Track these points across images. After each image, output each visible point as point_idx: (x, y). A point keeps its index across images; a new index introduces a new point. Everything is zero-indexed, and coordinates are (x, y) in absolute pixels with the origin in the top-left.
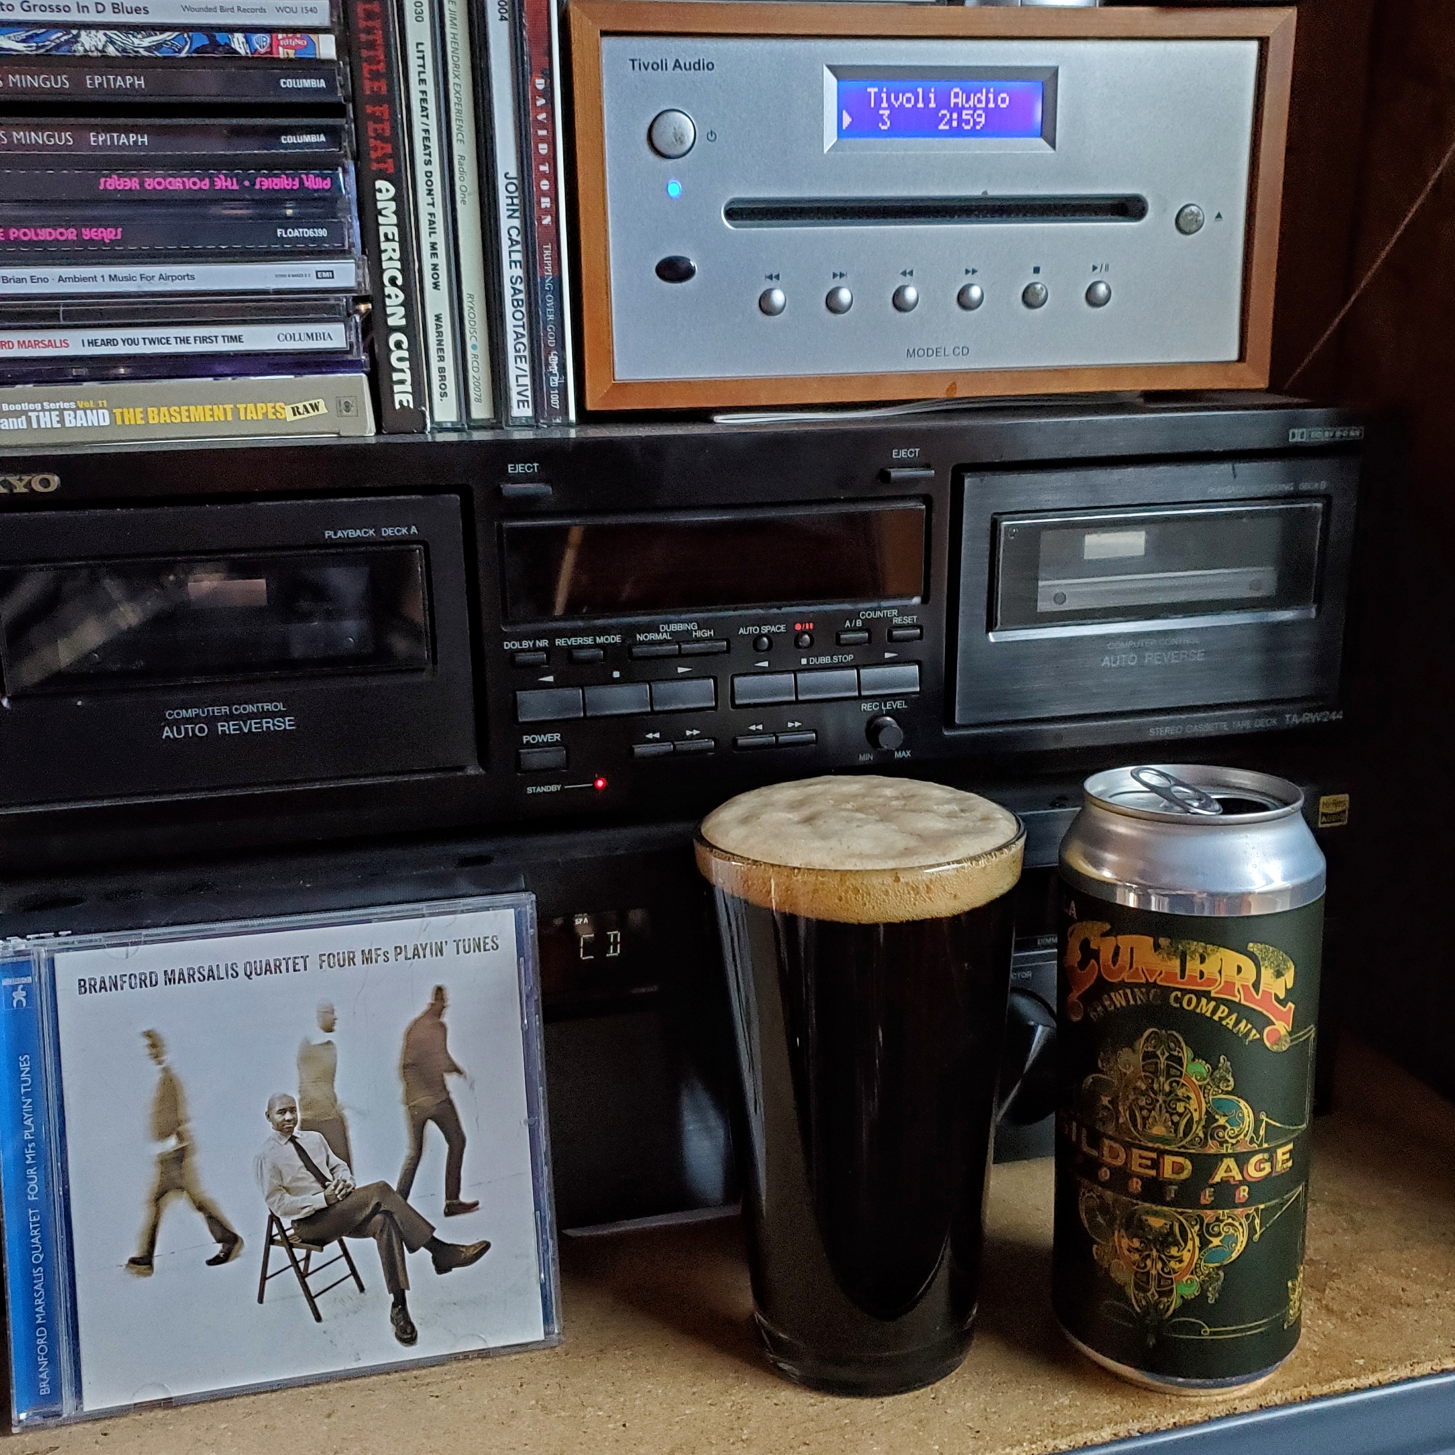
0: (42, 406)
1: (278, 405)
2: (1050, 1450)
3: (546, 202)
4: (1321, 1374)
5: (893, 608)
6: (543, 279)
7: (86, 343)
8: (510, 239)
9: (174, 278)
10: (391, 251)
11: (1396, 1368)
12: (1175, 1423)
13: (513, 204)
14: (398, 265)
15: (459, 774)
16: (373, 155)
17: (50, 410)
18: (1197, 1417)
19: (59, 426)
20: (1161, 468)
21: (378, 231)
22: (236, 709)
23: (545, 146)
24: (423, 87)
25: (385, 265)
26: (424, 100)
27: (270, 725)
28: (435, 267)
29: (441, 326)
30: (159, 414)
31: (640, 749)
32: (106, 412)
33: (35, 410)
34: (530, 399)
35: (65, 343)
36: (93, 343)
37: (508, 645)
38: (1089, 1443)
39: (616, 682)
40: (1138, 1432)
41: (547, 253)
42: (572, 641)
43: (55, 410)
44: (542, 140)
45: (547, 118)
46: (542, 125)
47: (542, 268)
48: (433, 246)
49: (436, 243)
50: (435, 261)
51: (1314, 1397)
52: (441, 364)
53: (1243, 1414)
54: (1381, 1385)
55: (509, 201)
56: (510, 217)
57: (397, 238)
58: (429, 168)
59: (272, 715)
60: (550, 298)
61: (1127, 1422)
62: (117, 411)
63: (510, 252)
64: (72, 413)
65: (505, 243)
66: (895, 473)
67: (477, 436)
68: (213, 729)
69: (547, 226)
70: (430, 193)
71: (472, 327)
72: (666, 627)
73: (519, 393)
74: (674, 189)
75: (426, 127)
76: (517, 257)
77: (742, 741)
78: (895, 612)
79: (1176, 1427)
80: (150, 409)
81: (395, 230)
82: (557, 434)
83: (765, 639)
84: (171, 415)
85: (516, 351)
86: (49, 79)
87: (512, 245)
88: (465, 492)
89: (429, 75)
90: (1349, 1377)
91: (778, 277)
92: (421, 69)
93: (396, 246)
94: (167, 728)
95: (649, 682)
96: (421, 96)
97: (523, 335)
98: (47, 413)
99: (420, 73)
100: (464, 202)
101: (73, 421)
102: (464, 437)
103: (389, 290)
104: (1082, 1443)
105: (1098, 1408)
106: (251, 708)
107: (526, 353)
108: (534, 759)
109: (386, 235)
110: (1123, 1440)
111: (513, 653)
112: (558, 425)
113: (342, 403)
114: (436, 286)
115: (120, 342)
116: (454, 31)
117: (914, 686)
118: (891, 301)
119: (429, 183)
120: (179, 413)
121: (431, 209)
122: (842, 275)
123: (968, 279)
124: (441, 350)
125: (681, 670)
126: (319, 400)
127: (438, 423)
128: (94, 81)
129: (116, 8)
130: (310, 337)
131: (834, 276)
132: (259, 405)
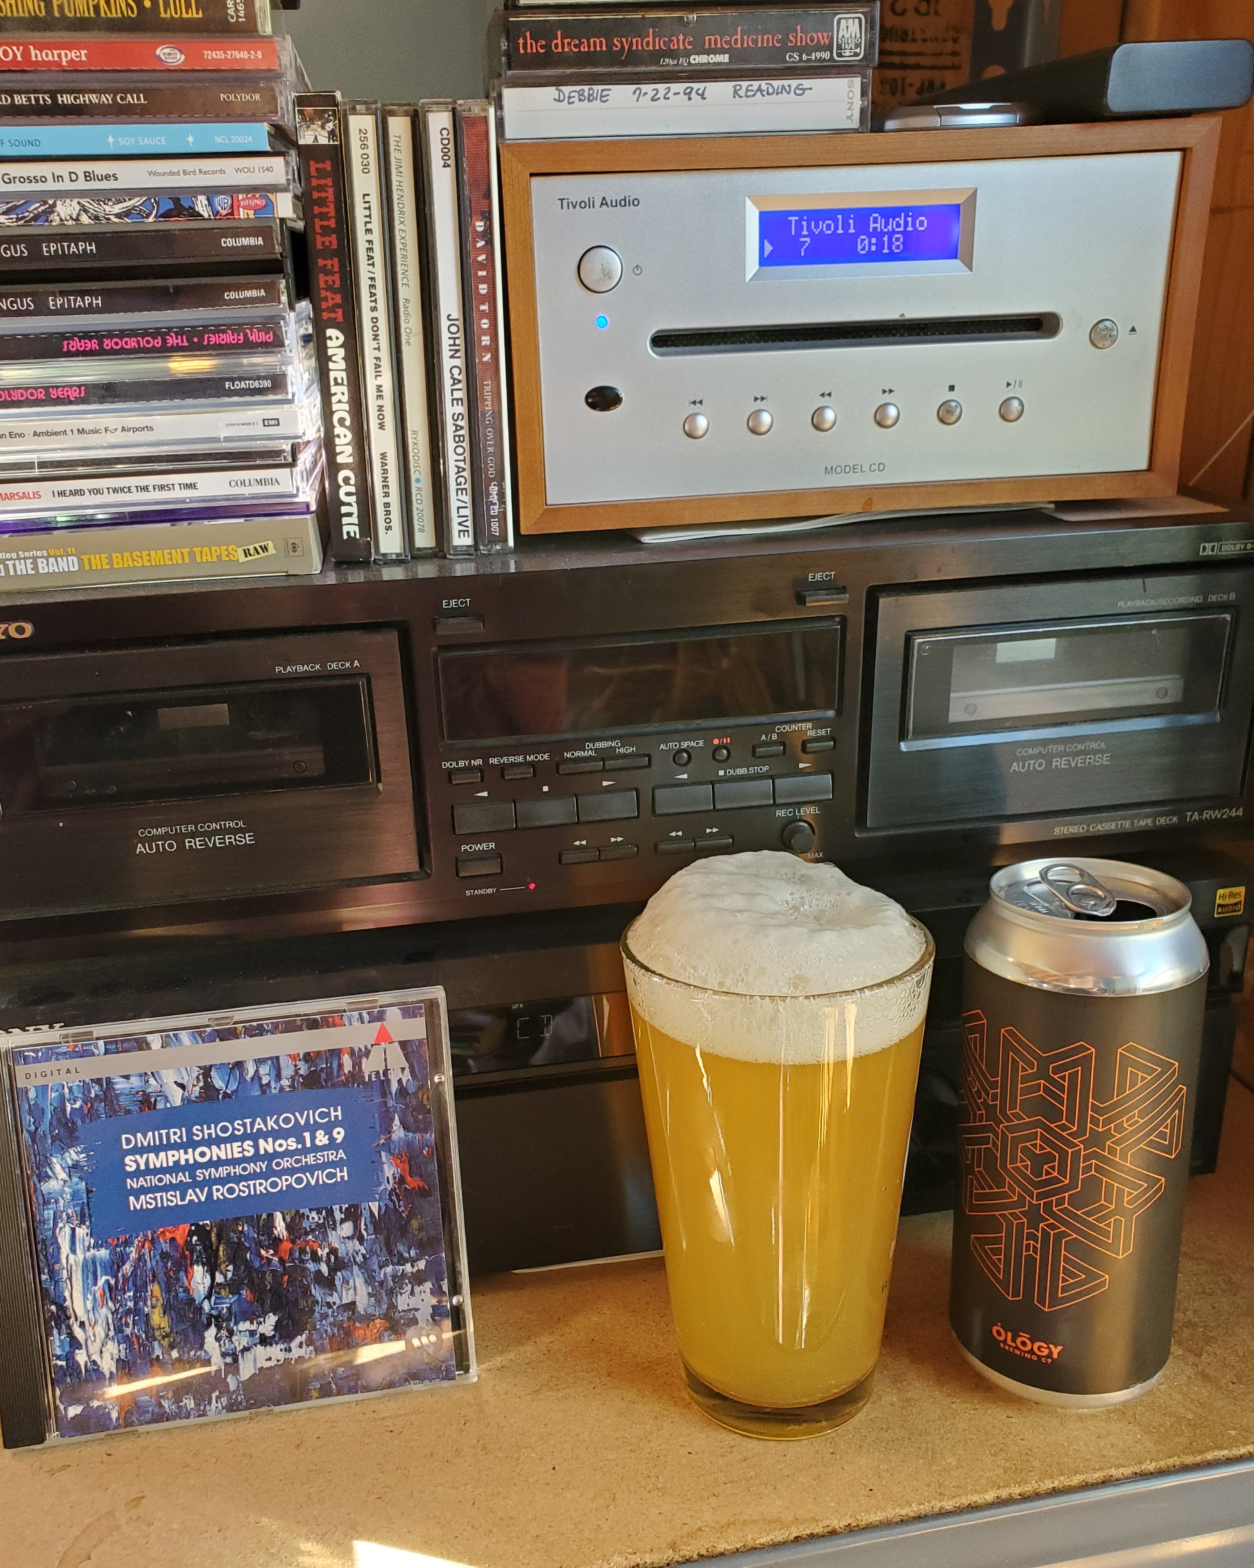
0: (18, 555)
1: (230, 547)
3: (486, 340)
5: (808, 722)
6: (485, 414)
7: (56, 494)
8: (452, 378)
9: (135, 430)
10: (340, 394)
13: (455, 345)
14: (347, 407)
16: (324, 305)
17: (25, 559)
19: (34, 573)
20: (1072, 584)
21: (329, 374)
22: (201, 827)
23: (485, 286)
24: (369, 237)
25: (335, 408)
26: (370, 249)
27: (233, 840)
28: (380, 408)
29: (386, 464)
30: (123, 559)
31: (568, 856)
32: (75, 558)
33: (11, 559)
34: (471, 529)
35: (38, 494)
36: (62, 494)
37: (445, 765)
39: (545, 795)
41: (488, 388)
42: (504, 760)
43: (31, 558)
44: (483, 280)
45: (485, 260)
46: (482, 266)
47: (483, 403)
48: (379, 388)
49: (381, 386)
50: (380, 402)
52: (386, 500)
55: (452, 342)
56: (452, 357)
57: (345, 382)
58: (374, 314)
59: (234, 831)
60: (490, 432)
62: (85, 558)
63: (452, 390)
64: (45, 561)
65: (447, 382)
68: (181, 845)
69: (488, 363)
70: (376, 337)
71: (416, 461)
72: (591, 745)
73: (460, 524)
75: (372, 275)
76: (459, 395)
77: (662, 846)
78: (809, 725)
80: (114, 554)
81: (344, 375)
83: (685, 754)
84: (133, 560)
85: (458, 484)
86: (9, 249)
87: (454, 384)
88: (403, 629)
89: (375, 225)
91: (701, 402)
92: (368, 219)
93: (345, 390)
94: (140, 845)
95: (576, 795)
96: (367, 245)
97: (464, 470)
98: (23, 561)
99: (366, 223)
100: (408, 343)
101: (46, 568)
103: (339, 430)
106: (213, 826)
107: (468, 486)
109: (336, 379)
111: (451, 771)
112: (498, 552)
113: (289, 543)
114: (382, 426)
115: (87, 492)
116: (400, 179)
117: (827, 793)
118: (810, 421)
119: (375, 328)
120: (141, 557)
121: (377, 354)
122: (763, 399)
123: (887, 398)
124: (387, 486)
125: (605, 783)
126: (270, 542)
127: (385, 555)
128: (49, 249)
129: (88, 176)
130: (259, 482)
131: (756, 399)
132: (213, 549)
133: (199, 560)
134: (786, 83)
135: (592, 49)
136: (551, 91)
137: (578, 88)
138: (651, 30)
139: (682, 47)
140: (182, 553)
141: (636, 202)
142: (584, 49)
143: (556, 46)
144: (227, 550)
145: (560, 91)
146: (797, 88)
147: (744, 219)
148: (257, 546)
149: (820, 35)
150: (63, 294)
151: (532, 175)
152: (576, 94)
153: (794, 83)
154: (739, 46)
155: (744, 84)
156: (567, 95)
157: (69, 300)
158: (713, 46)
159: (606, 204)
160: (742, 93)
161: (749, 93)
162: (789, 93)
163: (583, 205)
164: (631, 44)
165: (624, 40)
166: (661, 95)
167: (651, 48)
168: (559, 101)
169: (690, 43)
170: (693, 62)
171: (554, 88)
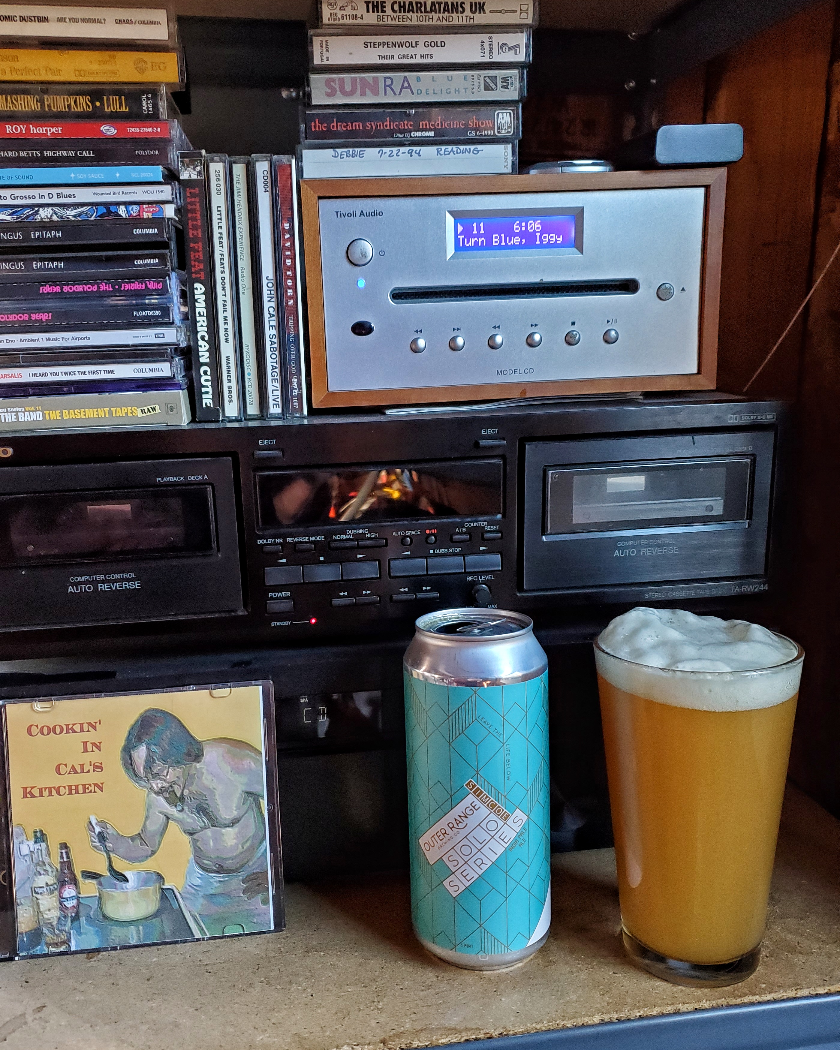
0: (7, 410)
1: (133, 408)
2: (560, 1026)
3: (290, 292)
4: (736, 992)
5: (485, 521)
6: (289, 336)
7: (31, 375)
8: (269, 313)
9: (80, 339)
10: (202, 322)
11: (786, 991)
12: (640, 1016)
13: (271, 294)
14: (206, 329)
15: (233, 614)
16: (193, 270)
17: (11, 412)
18: (654, 1013)
19: (16, 420)
20: (647, 439)
21: (195, 311)
22: (109, 577)
23: (290, 261)
24: (220, 231)
25: (198, 330)
26: (221, 238)
27: (127, 586)
28: (226, 330)
29: (229, 363)
30: (69, 414)
31: (336, 602)
32: (41, 413)
33: (3, 412)
34: (280, 402)
35: (20, 375)
36: (34, 375)
37: (260, 542)
38: (585, 1024)
39: (321, 562)
40: (617, 1019)
41: (291, 321)
42: (296, 539)
43: (14, 412)
44: (288, 257)
45: (291, 245)
46: (288, 249)
47: (288, 329)
48: (225, 318)
49: (227, 317)
50: (226, 326)
51: (731, 1005)
52: (230, 384)
53: (684, 1013)
54: (775, 1001)
55: (269, 292)
56: (269, 301)
57: (205, 315)
58: (223, 275)
59: (128, 580)
60: (292, 346)
61: (609, 1013)
62: (47, 412)
63: (269, 321)
64: (23, 414)
65: (266, 316)
66: (483, 443)
67: (251, 424)
68: (96, 588)
69: (291, 306)
70: (224, 289)
71: (248, 363)
72: (350, 532)
73: (274, 400)
74: (361, 284)
75: (222, 253)
76: (273, 323)
77: (395, 597)
78: (486, 523)
79: (641, 1018)
80: (64, 411)
81: (205, 310)
82: (298, 423)
83: (408, 539)
84: (75, 414)
85: (272, 376)
86: (12, 235)
87: (270, 317)
88: (234, 455)
89: (224, 224)
90: (754, 994)
91: (421, 331)
92: (220, 221)
93: (205, 319)
94: (70, 587)
95: (341, 563)
96: (219, 235)
97: (276, 368)
98: (9, 414)
99: (219, 223)
100: (244, 293)
101: (23, 418)
102: (243, 424)
103: (201, 343)
104: (581, 1024)
105: (594, 1003)
106: (116, 576)
107: (278, 378)
108: (274, 607)
109: (199, 313)
110: (606, 1023)
111: (263, 545)
112: (297, 417)
113: (169, 406)
114: (227, 341)
115: (49, 375)
116: (239, 199)
117: (498, 566)
118: (487, 343)
119: (223, 283)
120: (80, 413)
121: (224, 298)
122: (458, 329)
123: (533, 330)
124: (229, 376)
125: (359, 556)
126: (157, 405)
127: (227, 417)
128: (35, 235)
129: (59, 196)
130: (151, 370)
131: (454, 329)
132: (123, 408)
133: (114, 415)
134: (468, 147)
135: (354, 128)
136: (330, 152)
137: (346, 150)
138: (388, 119)
139: (406, 128)
140: (104, 411)
141: (381, 214)
142: (349, 128)
143: (333, 126)
144: (131, 409)
145: (335, 151)
146: (474, 150)
147: (445, 223)
148: (149, 407)
149: (487, 121)
150: (42, 260)
151: (320, 198)
152: (345, 153)
153: (472, 147)
154: (440, 127)
155: (443, 148)
156: (339, 154)
157: (45, 264)
158: (424, 127)
159: (363, 214)
160: (442, 152)
161: (446, 153)
162: (469, 152)
163: (349, 215)
164: (377, 126)
165: (373, 123)
166: (394, 153)
167: (388, 128)
168: (335, 157)
169: (411, 125)
170: (412, 135)
171: (332, 150)
